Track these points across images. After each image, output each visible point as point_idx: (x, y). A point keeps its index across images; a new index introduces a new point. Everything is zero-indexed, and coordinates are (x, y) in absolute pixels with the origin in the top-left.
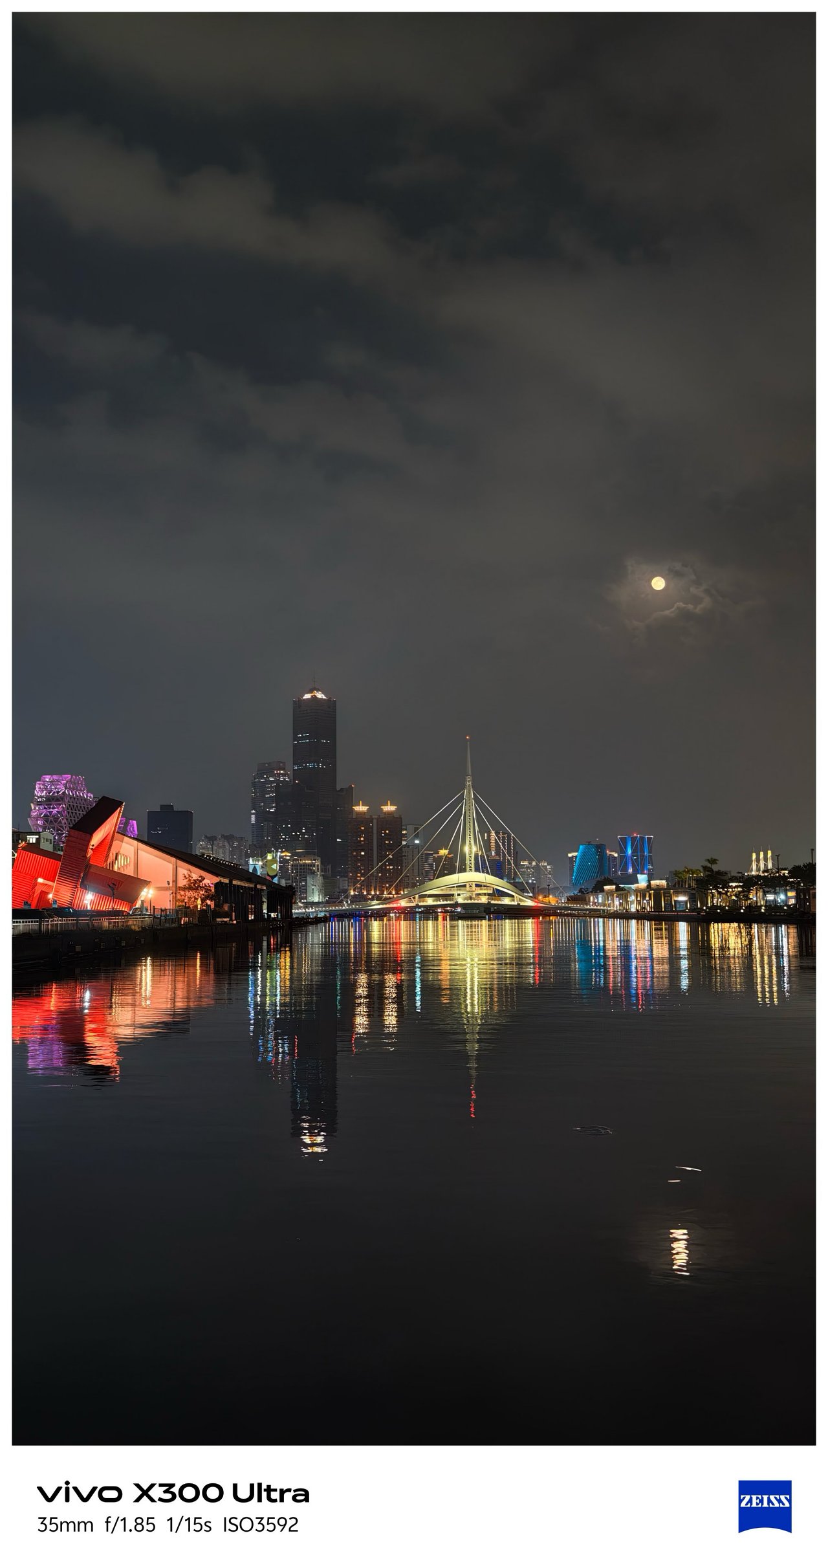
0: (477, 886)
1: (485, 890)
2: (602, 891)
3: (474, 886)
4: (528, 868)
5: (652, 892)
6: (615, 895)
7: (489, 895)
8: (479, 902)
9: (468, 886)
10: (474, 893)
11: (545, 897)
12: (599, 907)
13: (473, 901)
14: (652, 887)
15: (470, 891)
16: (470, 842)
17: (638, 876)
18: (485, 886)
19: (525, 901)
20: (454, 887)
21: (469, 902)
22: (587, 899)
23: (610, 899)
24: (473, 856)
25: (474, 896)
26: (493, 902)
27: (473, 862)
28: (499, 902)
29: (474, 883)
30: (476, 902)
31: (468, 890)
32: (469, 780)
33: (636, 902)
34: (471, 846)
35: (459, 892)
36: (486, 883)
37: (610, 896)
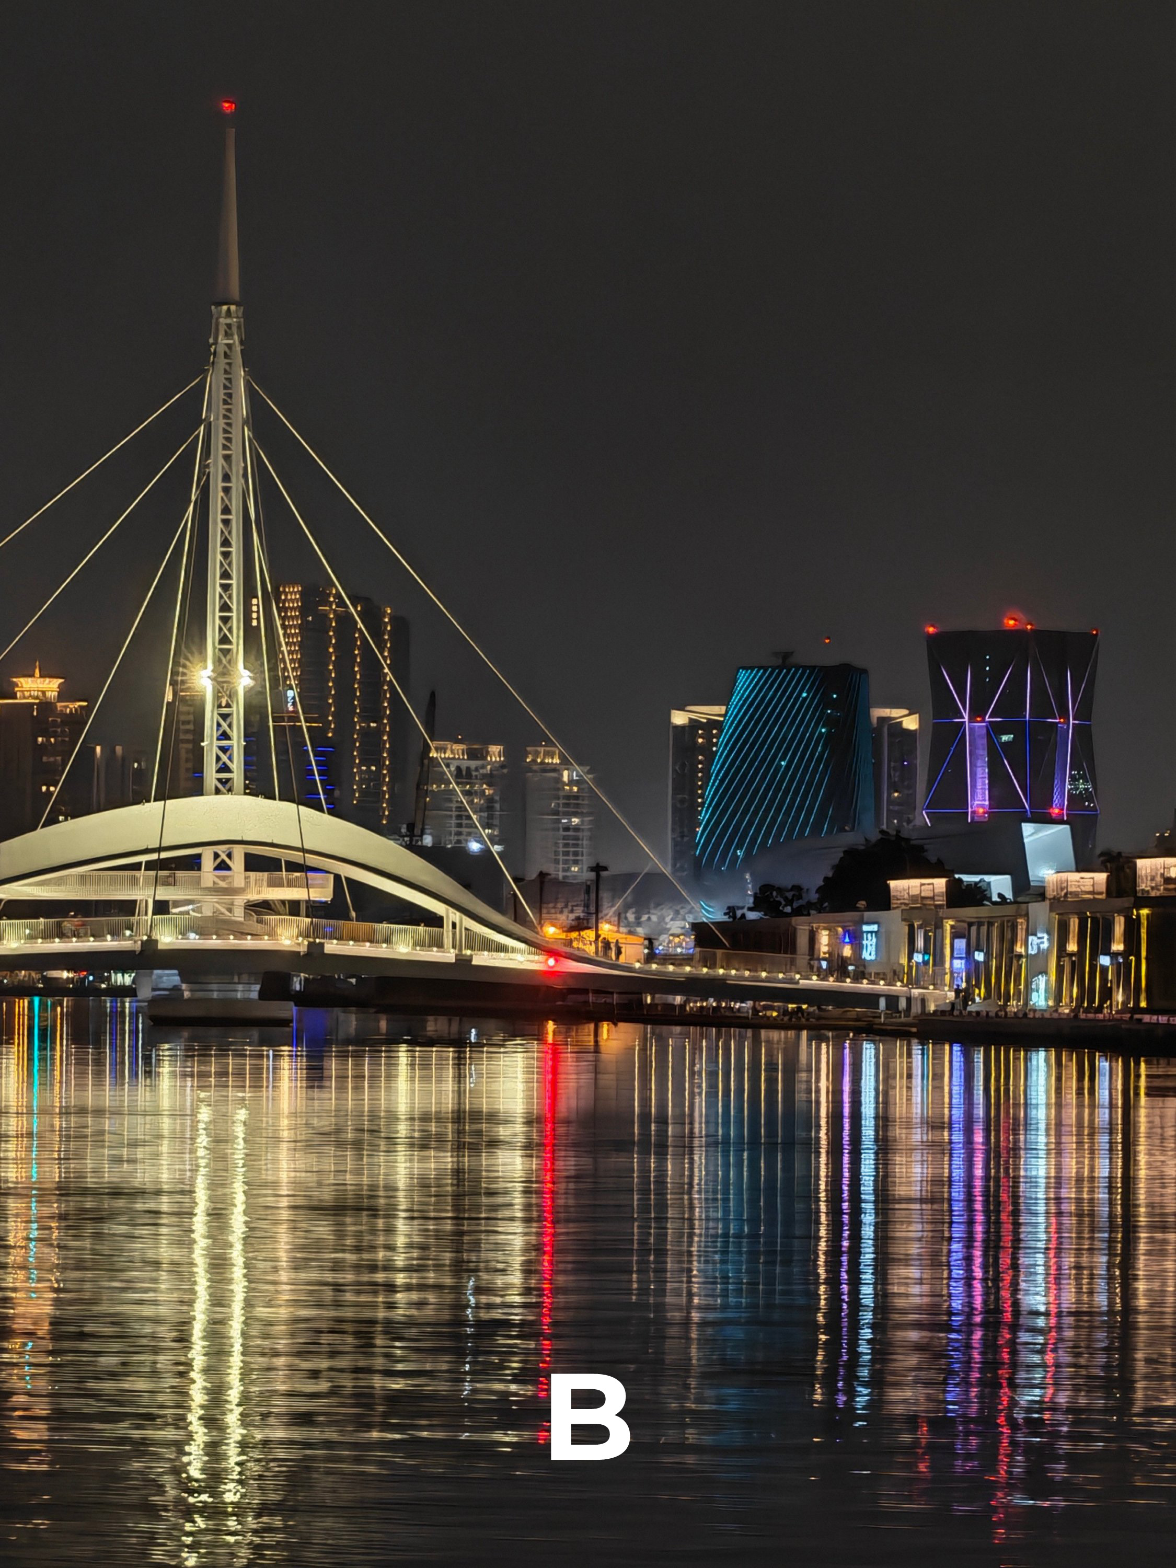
0: (254, 863)
1: (290, 884)
2: (882, 901)
3: (238, 864)
5: (1145, 912)
6: (948, 924)
7: (315, 909)
8: (265, 943)
9: (208, 863)
10: (240, 900)
13: (232, 943)
15: (216, 890)
16: (224, 640)
17: (1027, 829)
18: (293, 867)
19: (502, 948)
20: (136, 867)
22: (802, 941)
24: (238, 711)
25: (239, 914)
26: (332, 947)
27: (237, 742)
28: (366, 950)
29: (239, 852)
30: (249, 943)
31: (210, 885)
32: (229, 326)
33: (1059, 958)
34: (229, 662)
35: (164, 894)
36: (303, 850)
37: (920, 927)
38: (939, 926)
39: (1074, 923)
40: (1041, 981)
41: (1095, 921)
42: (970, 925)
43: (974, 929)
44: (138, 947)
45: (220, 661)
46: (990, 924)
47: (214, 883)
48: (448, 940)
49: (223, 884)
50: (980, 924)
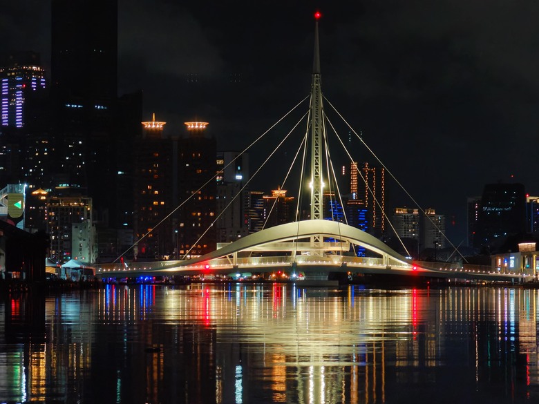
0: (326, 240)
3: (321, 240)
4: (406, 218)
7: (345, 253)
8: (329, 263)
10: (322, 250)
12: (509, 274)
13: (320, 263)
15: (315, 248)
16: (317, 173)
18: (338, 241)
19: (400, 264)
20: (292, 241)
21: (314, 263)
22: (493, 261)
24: (321, 195)
25: (322, 255)
26: (350, 264)
27: (321, 203)
28: (360, 265)
29: (321, 237)
30: (325, 263)
31: (313, 246)
32: (317, 80)
34: (318, 180)
35: (299, 249)
36: (340, 236)
37: (526, 257)
38: (532, 257)
44: (291, 265)
48: (384, 262)
49: (317, 246)
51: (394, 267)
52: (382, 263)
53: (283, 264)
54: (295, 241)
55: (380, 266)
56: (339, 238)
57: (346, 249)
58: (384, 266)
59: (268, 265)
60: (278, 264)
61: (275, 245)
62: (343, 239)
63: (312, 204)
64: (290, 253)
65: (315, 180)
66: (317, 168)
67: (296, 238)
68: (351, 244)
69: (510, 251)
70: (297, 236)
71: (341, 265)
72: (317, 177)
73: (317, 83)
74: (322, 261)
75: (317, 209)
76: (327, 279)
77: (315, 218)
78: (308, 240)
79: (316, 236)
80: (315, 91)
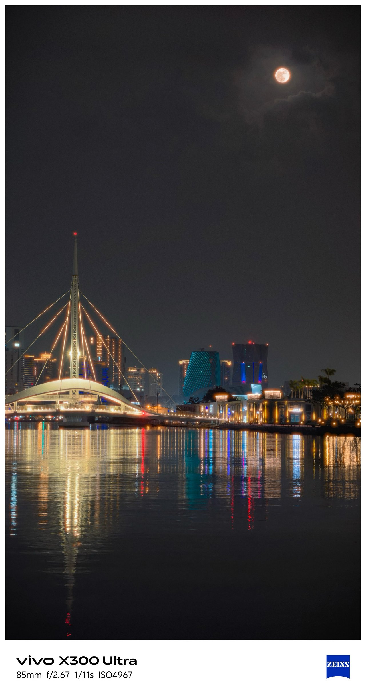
0: (81, 393)
1: (89, 397)
2: (214, 400)
3: (77, 393)
4: (136, 375)
5: (266, 402)
6: (227, 405)
7: (94, 403)
8: (83, 410)
9: (71, 393)
10: (78, 401)
11: (153, 406)
12: (209, 418)
13: (76, 409)
14: (266, 397)
15: (73, 399)
16: (75, 346)
17: (252, 385)
18: (89, 393)
19: (133, 410)
20: (56, 394)
21: (72, 410)
22: (198, 409)
23: (221, 409)
24: (77, 361)
25: (77, 404)
26: (97, 410)
27: (77, 367)
28: (105, 411)
29: (78, 390)
30: (80, 410)
31: (71, 397)
32: (76, 280)
33: (249, 412)
34: (76, 351)
35: (61, 400)
36: (91, 390)
37: (221, 406)
38: (225, 406)
39: (252, 405)
40: (245, 417)
41: (256, 405)
42: (231, 405)
43: (232, 406)
44: (56, 411)
45: (74, 350)
46: (235, 405)
47: (72, 397)
48: (122, 409)
49: (74, 397)
50: (233, 405)
51: (129, 413)
52: (120, 409)
53: (50, 410)
54: (59, 394)
55: (119, 412)
56: (90, 392)
57: (95, 400)
58: (121, 412)
59: (39, 410)
60: (46, 410)
61: (43, 397)
62: (93, 392)
63: (71, 367)
64: (54, 402)
65: (73, 350)
66: (75, 342)
67: (59, 392)
68: (98, 396)
69: (210, 401)
70: (60, 390)
71: (91, 411)
72: (75, 348)
73: (75, 282)
74: (78, 408)
75: (74, 371)
76: (81, 421)
77: (73, 378)
78: (68, 393)
79: (73, 390)
80: (74, 287)
